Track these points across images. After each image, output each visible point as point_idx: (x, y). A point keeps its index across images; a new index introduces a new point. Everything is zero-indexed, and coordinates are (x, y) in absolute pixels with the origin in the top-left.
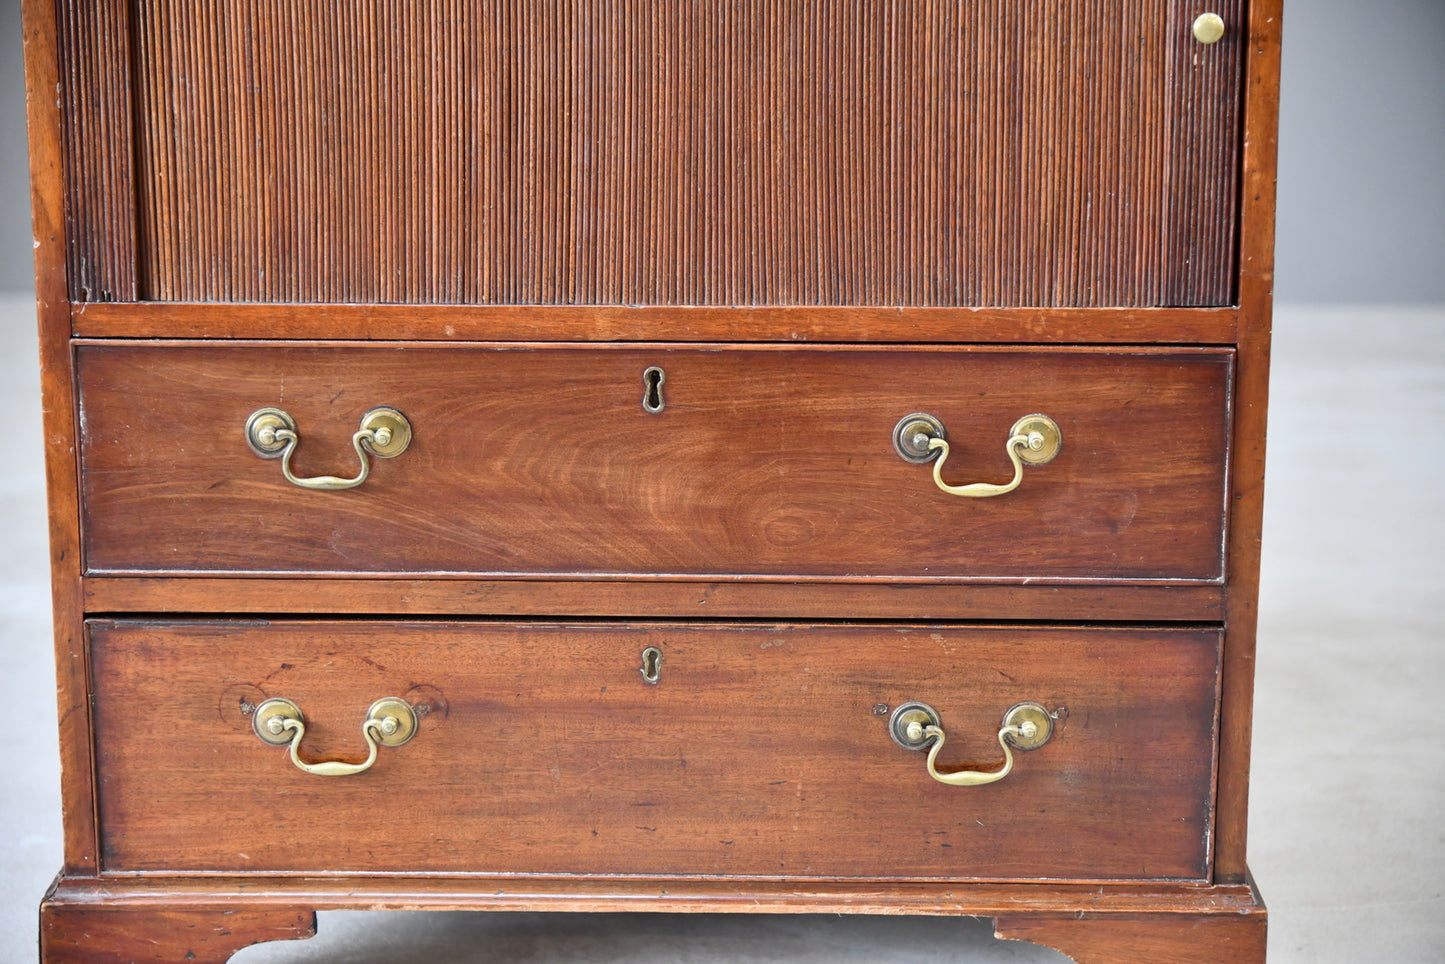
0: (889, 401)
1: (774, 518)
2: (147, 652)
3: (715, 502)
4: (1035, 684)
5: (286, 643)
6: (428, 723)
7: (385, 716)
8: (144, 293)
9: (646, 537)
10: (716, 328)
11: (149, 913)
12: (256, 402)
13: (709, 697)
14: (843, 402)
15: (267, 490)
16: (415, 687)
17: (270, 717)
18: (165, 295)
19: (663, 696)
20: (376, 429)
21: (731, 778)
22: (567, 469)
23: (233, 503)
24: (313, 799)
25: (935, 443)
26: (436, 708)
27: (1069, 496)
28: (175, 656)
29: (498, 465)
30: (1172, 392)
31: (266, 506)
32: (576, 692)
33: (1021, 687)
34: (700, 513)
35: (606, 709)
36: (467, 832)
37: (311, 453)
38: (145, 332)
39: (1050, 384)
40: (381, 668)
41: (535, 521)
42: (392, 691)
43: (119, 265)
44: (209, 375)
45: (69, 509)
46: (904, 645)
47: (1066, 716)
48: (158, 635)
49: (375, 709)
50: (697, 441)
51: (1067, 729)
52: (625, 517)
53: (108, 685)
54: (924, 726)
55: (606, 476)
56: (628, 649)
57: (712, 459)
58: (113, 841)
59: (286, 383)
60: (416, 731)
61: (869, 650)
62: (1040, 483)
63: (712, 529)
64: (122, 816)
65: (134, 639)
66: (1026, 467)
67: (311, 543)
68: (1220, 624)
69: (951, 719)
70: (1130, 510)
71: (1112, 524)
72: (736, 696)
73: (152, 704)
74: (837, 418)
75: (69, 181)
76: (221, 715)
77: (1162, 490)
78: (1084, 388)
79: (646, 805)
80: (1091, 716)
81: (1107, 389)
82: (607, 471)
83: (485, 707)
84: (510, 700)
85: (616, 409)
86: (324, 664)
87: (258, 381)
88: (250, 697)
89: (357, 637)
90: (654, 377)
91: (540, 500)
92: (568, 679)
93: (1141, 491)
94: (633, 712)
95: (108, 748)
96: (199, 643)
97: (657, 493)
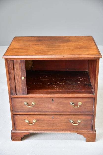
0: (69, 101)
1: (61, 108)
2: (17, 117)
3: (57, 107)
4: (80, 119)
5: (27, 116)
6: (37, 121)
8: (16, 95)
9: (52, 110)
11: (19, 133)
13: (57, 119)
14: (66, 101)
16: (36, 119)
17: (26, 121)
19: (54, 119)
21: (59, 124)
22: (47, 106)
23: (23, 108)
25: (73, 104)
26: (38, 120)
27: (82, 107)
28: (19, 117)
29: (42, 105)
30: (90, 100)
31: (25, 108)
32: (48, 119)
33: (79, 119)
34: (56, 108)
35: (50, 120)
36: (40, 128)
38: (16, 97)
39: (81, 100)
40: (34, 118)
41: (45, 109)
44: (21, 100)
45: (12, 108)
46: (71, 116)
47: (82, 121)
49: (34, 120)
50: (56, 104)
52: (51, 108)
53: (15, 119)
54: (72, 121)
55: (49, 106)
56: (51, 117)
58: (16, 128)
59: (26, 100)
60: (36, 122)
61: (68, 116)
62: (80, 106)
63: (57, 109)
64: (16, 127)
65: (17, 116)
67: (29, 110)
68: (93, 115)
69: (74, 121)
70: (87, 108)
71: (85, 109)
72: (59, 119)
73: (18, 120)
75: (10, 88)
76: (23, 121)
77: (89, 107)
78: (83, 100)
79: (53, 126)
80: (84, 121)
81: (85, 100)
83: (41, 120)
84: (43, 120)
85: (50, 102)
86: (30, 118)
87: (24, 100)
88: (25, 120)
89: (32, 116)
90: (53, 100)
91: (45, 107)
92: (47, 118)
94: (52, 120)
95: (15, 123)
96: (21, 116)
97: (53, 107)
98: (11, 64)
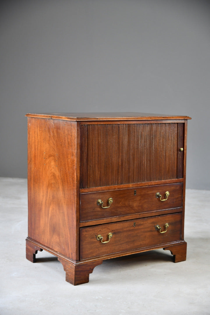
0: (155, 191)
1: (145, 206)
2: (86, 231)
3: (140, 205)
4: (167, 221)
5: (100, 228)
6: (113, 235)
9: (134, 210)
12: (98, 199)
13: (139, 227)
14: (152, 192)
15: (99, 209)
16: (112, 231)
19: (136, 228)
20: (111, 200)
21: (141, 236)
22: (127, 203)
23: (95, 211)
26: (114, 233)
27: (170, 200)
28: (89, 231)
29: (121, 203)
30: (178, 187)
32: (128, 229)
35: (130, 230)
38: (87, 192)
40: (109, 229)
41: (124, 209)
42: (110, 232)
44: (94, 196)
45: (78, 215)
46: (157, 218)
47: (170, 224)
48: (88, 229)
50: (138, 198)
51: (170, 226)
52: (132, 208)
53: (82, 236)
56: (132, 223)
57: (140, 200)
58: (81, 256)
61: (153, 220)
63: (140, 208)
66: (168, 197)
67: (103, 215)
68: (182, 212)
70: (175, 201)
71: (173, 202)
72: (142, 227)
73: (86, 237)
74: (151, 194)
78: (171, 188)
79: (134, 241)
80: (172, 224)
81: (173, 188)
82: (131, 202)
83: (119, 232)
84: (122, 231)
85: (132, 195)
86: (104, 229)
87: (98, 196)
88: (96, 235)
89: (107, 226)
90: (135, 191)
91: (124, 207)
92: (127, 227)
93: (176, 198)
94: (133, 230)
96: (91, 229)
97: (135, 204)
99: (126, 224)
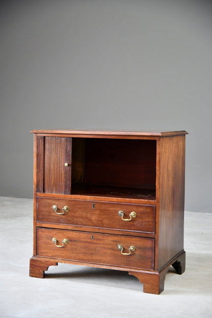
0: (118, 209)
1: (106, 221)
2: (42, 231)
3: (100, 219)
4: (134, 243)
5: (55, 232)
6: (70, 242)
7: (65, 240)
8: (44, 192)
9: (92, 223)
10: (100, 199)
12: (54, 204)
13: (98, 242)
14: (113, 209)
15: (55, 214)
16: (68, 238)
18: (47, 193)
19: (94, 241)
21: (101, 252)
22: (84, 214)
23: (52, 216)
24: (58, 250)
26: (70, 240)
27: (137, 222)
28: (45, 232)
29: (78, 213)
30: (148, 210)
31: (54, 216)
32: (85, 240)
33: (132, 244)
34: (98, 220)
35: (88, 242)
37: (58, 210)
38: (44, 196)
39: (135, 208)
41: (81, 220)
42: (66, 238)
43: (41, 189)
44: (49, 201)
45: (35, 215)
46: (119, 238)
48: (43, 229)
50: (97, 212)
51: (137, 249)
52: (90, 220)
53: (38, 235)
54: (121, 247)
56: (90, 236)
57: (100, 214)
58: (38, 253)
61: (115, 238)
62: (133, 220)
63: (99, 222)
64: (39, 250)
65: (41, 229)
66: (132, 218)
67: (58, 220)
68: (154, 238)
69: (124, 247)
70: (144, 224)
71: (142, 225)
72: (101, 242)
73: (42, 237)
74: (112, 210)
75: (37, 179)
76: (49, 239)
77: (148, 222)
78: (139, 209)
79: (91, 254)
80: (140, 248)
81: (142, 209)
82: (88, 215)
83: (75, 241)
84: (77, 240)
86: (59, 234)
87: (54, 202)
88: (52, 238)
89: (62, 231)
91: (81, 218)
92: (84, 238)
93: (145, 222)
94: (90, 243)
95: (38, 242)
96: (47, 231)
97: (94, 218)
98: (41, 142)
99: (83, 235)
